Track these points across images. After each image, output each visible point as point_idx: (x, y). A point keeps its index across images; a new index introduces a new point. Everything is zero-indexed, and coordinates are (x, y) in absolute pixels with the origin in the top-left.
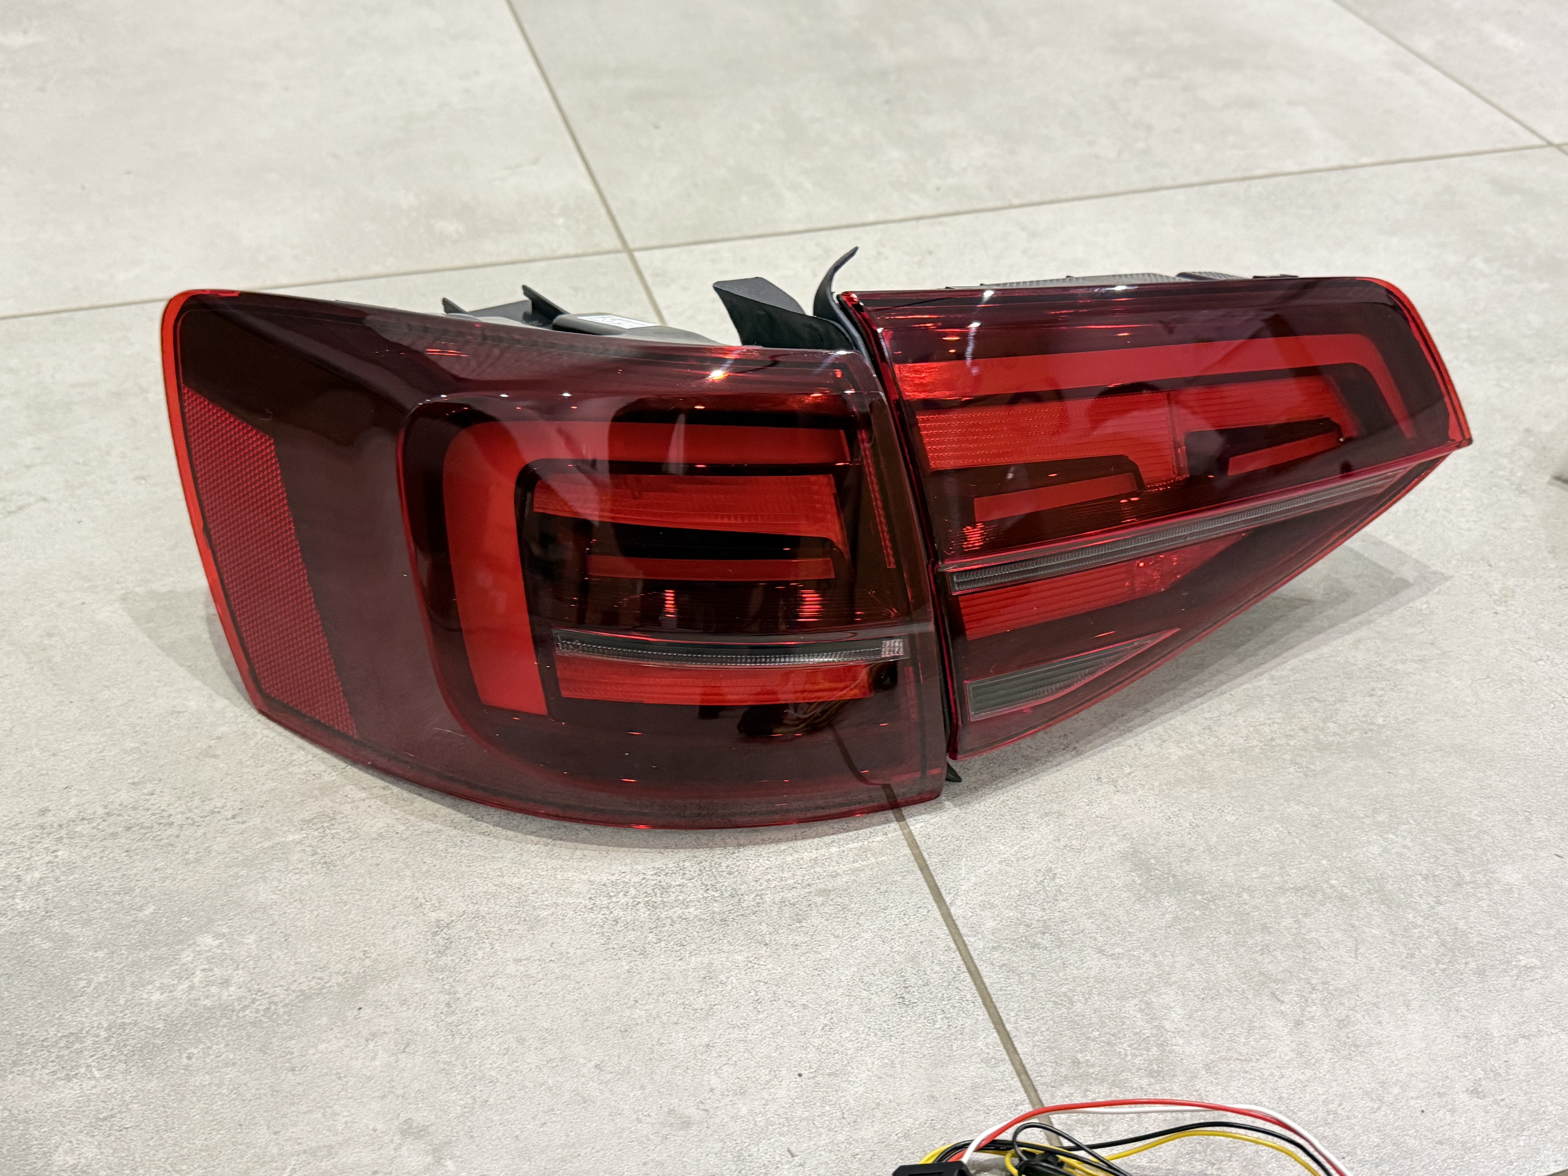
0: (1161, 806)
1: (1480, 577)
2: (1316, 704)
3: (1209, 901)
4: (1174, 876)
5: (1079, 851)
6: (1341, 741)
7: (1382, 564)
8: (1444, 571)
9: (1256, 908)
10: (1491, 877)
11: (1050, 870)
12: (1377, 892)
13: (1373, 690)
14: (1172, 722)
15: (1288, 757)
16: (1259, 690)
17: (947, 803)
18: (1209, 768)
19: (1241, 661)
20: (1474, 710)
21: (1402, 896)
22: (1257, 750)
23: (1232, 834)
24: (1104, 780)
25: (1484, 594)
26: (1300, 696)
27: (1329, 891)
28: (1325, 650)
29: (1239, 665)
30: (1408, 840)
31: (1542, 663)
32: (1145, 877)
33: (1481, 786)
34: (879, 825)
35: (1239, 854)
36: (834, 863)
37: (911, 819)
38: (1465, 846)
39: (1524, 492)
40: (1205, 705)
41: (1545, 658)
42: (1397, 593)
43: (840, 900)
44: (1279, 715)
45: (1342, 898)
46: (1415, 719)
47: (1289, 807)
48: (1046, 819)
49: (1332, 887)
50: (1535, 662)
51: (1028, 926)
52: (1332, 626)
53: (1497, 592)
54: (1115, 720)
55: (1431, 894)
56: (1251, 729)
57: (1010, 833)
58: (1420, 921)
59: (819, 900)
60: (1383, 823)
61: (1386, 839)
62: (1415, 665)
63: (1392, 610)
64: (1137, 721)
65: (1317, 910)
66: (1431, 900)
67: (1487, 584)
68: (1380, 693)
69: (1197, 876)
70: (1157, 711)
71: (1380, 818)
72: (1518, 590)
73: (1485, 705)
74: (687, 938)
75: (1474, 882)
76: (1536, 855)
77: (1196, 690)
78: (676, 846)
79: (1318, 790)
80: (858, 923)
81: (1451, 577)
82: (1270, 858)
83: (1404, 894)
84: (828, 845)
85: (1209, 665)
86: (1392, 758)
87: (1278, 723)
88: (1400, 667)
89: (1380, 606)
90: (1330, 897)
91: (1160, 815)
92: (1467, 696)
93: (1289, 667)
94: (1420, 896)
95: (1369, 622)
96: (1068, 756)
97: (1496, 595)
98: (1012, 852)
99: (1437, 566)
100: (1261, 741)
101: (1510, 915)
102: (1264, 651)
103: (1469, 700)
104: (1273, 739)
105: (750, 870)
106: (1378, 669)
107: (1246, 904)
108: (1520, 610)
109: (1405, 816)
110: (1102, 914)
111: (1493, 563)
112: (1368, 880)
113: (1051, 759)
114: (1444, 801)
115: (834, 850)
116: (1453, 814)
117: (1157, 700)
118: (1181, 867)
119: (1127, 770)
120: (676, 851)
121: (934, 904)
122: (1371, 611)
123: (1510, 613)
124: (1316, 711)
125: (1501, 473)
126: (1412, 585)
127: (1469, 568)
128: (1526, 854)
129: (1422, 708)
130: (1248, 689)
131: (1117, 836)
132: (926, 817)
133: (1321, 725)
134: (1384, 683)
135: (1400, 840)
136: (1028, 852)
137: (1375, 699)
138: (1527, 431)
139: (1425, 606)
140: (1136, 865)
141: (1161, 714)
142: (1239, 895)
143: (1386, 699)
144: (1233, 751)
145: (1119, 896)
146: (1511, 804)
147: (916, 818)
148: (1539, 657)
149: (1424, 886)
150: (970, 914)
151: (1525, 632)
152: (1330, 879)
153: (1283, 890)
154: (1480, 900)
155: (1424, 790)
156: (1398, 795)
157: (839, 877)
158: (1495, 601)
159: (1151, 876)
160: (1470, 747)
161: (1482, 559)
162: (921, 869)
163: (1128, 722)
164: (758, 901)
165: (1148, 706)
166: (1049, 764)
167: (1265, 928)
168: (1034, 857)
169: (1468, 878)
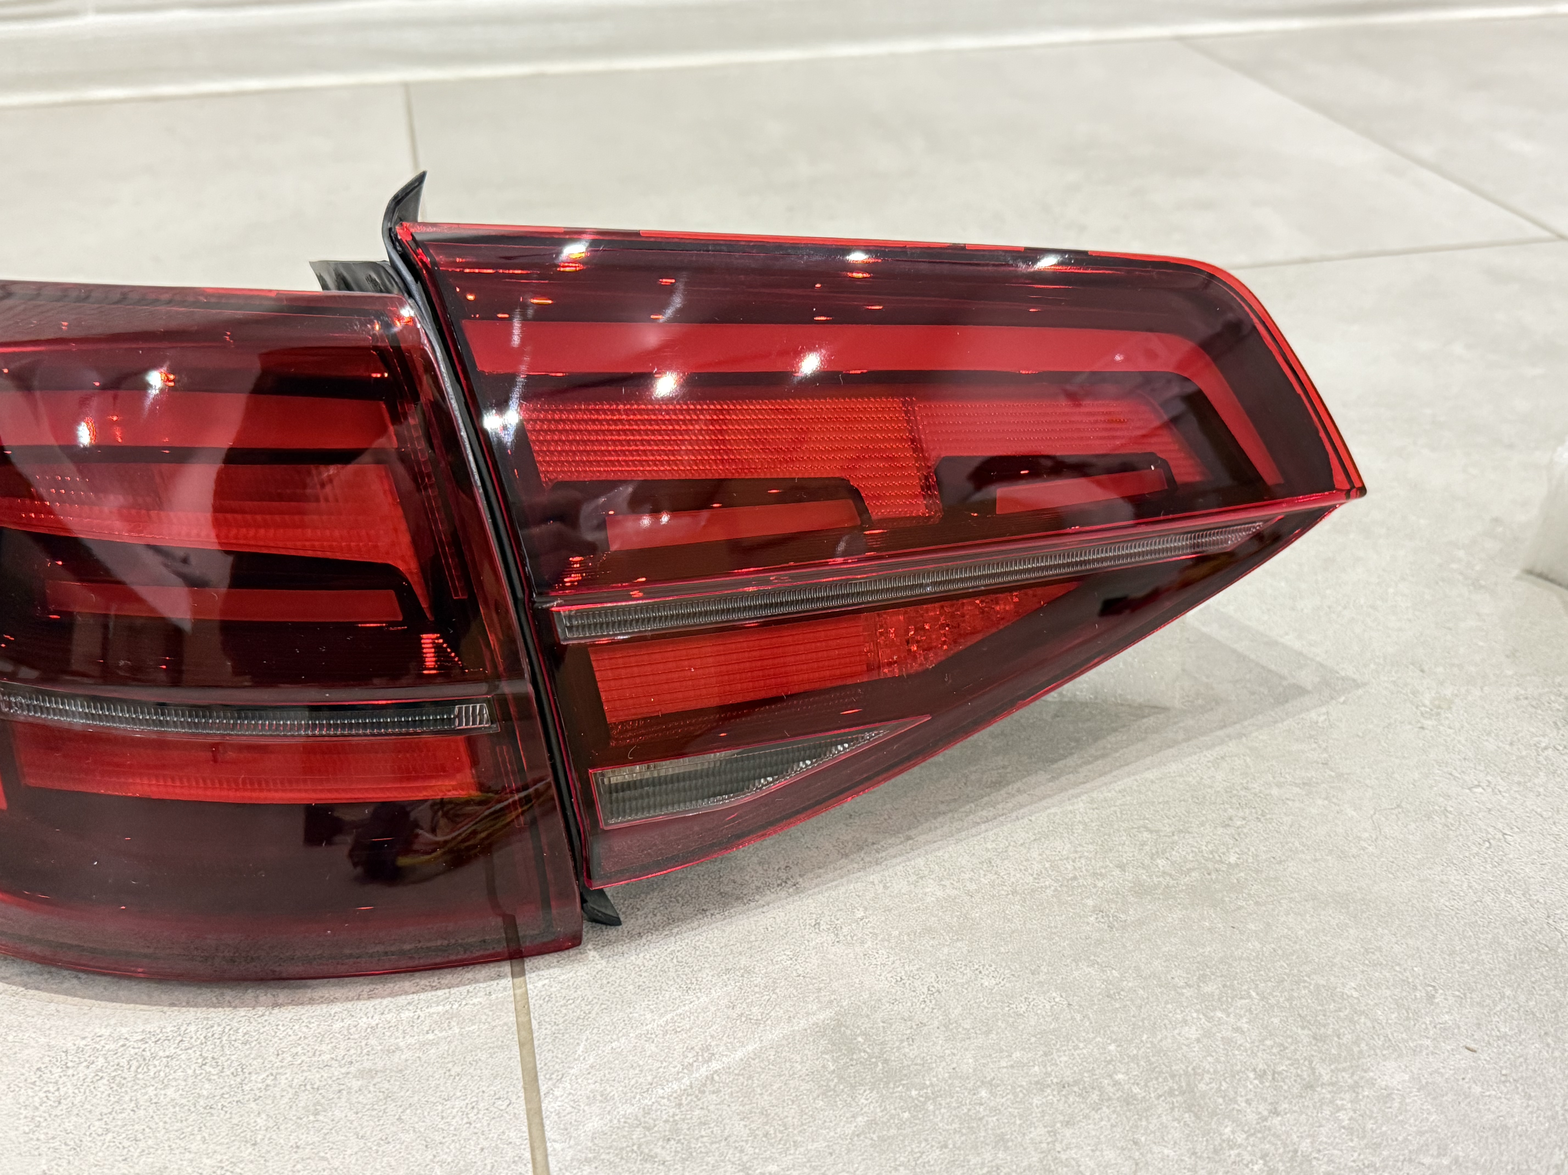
0: (893, 962)
1: (1406, 685)
2: (1146, 835)
3: (928, 1098)
4: (886, 1061)
5: (757, 1023)
6: (1172, 882)
7: (1273, 667)
8: (1356, 677)
9: (995, 1110)
10: (1362, 1078)
11: (707, 1048)
12: (1183, 1093)
13: (1231, 819)
14: (940, 853)
15: (1090, 902)
16: (1070, 816)
17: (592, 953)
18: (976, 914)
19: (1052, 779)
20: (1371, 849)
21: (1221, 1100)
22: (1049, 892)
23: (985, 1003)
24: (823, 926)
25: (1408, 705)
26: (1125, 825)
27: (1111, 1089)
28: (1173, 767)
29: (1051, 784)
30: (1245, 1020)
31: (1480, 790)
32: (842, 1062)
33: (1366, 950)
34: (485, 981)
35: (988, 1033)
36: (399, 1034)
37: (533, 975)
38: (1330, 1032)
39: (1481, 587)
40: (991, 833)
41: (1484, 784)
42: (1287, 701)
43: (387, 1085)
44: (1091, 847)
45: (1128, 1100)
46: (1284, 858)
47: (1077, 969)
48: (725, 977)
49: (1116, 1083)
50: (1470, 789)
51: (649, 1129)
52: (1187, 740)
53: (1427, 702)
54: (861, 849)
55: (1265, 1100)
56: (1047, 865)
57: (667, 995)
58: (1240, 1138)
59: (356, 1084)
60: (1212, 995)
61: (1209, 1019)
62: (1296, 790)
63: (1276, 722)
64: (892, 851)
65: (1086, 1117)
66: (1263, 1109)
67: (1415, 693)
68: (1239, 823)
69: (919, 1061)
70: (922, 838)
71: (1207, 989)
72: (1457, 700)
73: (1388, 842)
74: (147, 1130)
75: (1332, 1084)
76: (1436, 1047)
77: (984, 813)
78: (188, 1003)
79: (1124, 946)
80: (399, 1119)
81: (1365, 684)
82: (1033, 1039)
83: (1224, 1098)
84: (400, 1009)
85: (1008, 784)
86: (1240, 908)
87: (1087, 858)
88: (1275, 791)
89: (1260, 717)
90: (1110, 1099)
91: (889, 975)
92: (1365, 830)
93: (1117, 789)
94: (1248, 1102)
95: (1240, 736)
96: (783, 894)
97: (1425, 706)
98: (662, 1022)
99: (1348, 670)
100: (1057, 881)
101: (1383, 1134)
102: (1090, 767)
103: (1366, 835)
104: (1075, 878)
105: (276, 1039)
106: (1243, 793)
107: (981, 1104)
108: (1457, 725)
109: (1245, 987)
110: (763, 1112)
111: (1426, 668)
112: (1173, 1076)
113: (757, 897)
114: (1308, 968)
115: (406, 1015)
116: (1317, 986)
117: (926, 825)
118: (899, 1049)
119: (860, 914)
120: (184, 1009)
121: (522, 1094)
122: (1246, 723)
123: (1441, 728)
124: (1143, 844)
125: (1454, 566)
126: (1308, 692)
127: (1393, 673)
128: (1421, 1046)
129: (1297, 844)
130: (1055, 814)
131: (819, 1002)
132: (556, 971)
133: (1147, 862)
134: (1247, 811)
135: (1232, 1019)
136: (684, 1022)
137: (1232, 830)
138: (1496, 521)
139: (1322, 718)
140: (834, 1044)
141: (927, 843)
142: (974, 1091)
143: (1245, 831)
144: (1014, 892)
145: (797, 1089)
146: (1408, 974)
147: (541, 973)
148: (1476, 783)
149: (1256, 1087)
150: (569, 1109)
151: (1459, 752)
152: (1116, 1073)
153: (1041, 1086)
154: (1339, 1110)
155: (1280, 952)
156: (1241, 958)
157: (398, 1053)
158: (1422, 714)
159: (851, 1060)
160: (1359, 896)
161: (1412, 664)
162: (521, 1045)
163: (877, 851)
164: (268, 1082)
165: (912, 833)
166: (753, 904)
167: (1001, 1141)
168: (691, 1028)
169: (1326, 1078)
